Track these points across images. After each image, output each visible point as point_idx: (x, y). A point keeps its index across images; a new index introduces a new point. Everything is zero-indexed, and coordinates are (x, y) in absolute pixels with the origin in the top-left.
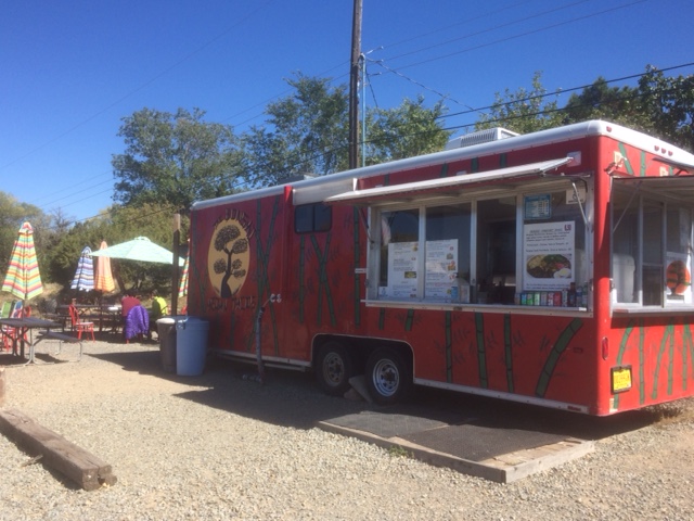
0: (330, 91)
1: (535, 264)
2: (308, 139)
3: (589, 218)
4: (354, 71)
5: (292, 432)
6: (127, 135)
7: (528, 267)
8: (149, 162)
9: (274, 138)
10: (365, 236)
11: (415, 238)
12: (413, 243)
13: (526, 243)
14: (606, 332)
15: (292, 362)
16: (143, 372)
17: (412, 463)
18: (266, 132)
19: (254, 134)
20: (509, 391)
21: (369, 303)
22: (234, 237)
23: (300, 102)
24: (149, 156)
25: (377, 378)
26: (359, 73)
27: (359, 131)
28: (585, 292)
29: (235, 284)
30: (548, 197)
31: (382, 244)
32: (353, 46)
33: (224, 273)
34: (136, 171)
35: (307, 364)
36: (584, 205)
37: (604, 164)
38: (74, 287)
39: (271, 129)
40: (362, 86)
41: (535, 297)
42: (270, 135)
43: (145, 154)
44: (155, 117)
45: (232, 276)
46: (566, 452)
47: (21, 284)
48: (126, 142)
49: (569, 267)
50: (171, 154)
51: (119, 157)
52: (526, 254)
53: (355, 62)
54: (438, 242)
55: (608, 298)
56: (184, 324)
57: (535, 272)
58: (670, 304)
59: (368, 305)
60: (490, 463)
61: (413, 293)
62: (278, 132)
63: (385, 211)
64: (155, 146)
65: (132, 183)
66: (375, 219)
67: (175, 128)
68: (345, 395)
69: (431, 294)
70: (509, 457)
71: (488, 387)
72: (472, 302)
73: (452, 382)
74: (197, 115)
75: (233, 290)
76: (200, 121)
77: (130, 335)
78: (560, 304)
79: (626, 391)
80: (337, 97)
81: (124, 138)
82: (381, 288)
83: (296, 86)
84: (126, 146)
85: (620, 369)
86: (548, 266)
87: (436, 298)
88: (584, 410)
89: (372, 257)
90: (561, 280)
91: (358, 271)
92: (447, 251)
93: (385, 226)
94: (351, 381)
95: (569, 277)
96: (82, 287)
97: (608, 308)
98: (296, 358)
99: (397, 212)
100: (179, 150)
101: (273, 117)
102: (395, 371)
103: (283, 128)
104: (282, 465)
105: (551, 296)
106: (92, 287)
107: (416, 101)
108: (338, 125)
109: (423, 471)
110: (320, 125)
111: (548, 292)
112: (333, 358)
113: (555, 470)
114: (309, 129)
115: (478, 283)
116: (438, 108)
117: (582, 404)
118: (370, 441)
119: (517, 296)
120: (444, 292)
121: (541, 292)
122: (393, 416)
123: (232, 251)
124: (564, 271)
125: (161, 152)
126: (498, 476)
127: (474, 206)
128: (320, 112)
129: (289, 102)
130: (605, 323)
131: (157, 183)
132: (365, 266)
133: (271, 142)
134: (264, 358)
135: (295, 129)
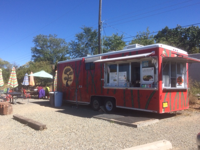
0: (93, 31)
1: (145, 78)
2: (87, 44)
3: (157, 67)
4: (99, 26)
5: (86, 119)
6: (35, 42)
7: (143, 78)
8: (41, 49)
9: (78, 43)
10: (104, 71)
11: (116, 71)
12: (115, 73)
13: (143, 72)
14: (161, 94)
15: (85, 103)
16: (45, 106)
17: (116, 125)
18: (75, 42)
19: (72, 42)
20: (139, 108)
21: (105, 87)
22: (69, 71)
23: (85, 34)
24: (41, 47)
25: (107, 106)
26: (101, 27)
27: (101, 42)
28: (156, 84)
29: (70, 83)
30: (148, 61)
31: (108, 73)
32: (99, 20)
33: (67, 80)
34: (38, 52)
35: (89, 103)
36: (156, 64)
37: (160, 54)
38: (23, 84)
39: (77, 41)
40: (101, 30)
41: (145, 85)
42: (76, 43)
43: (40, 47)
44: (43, 37)
45: (69, 81)
46: (152, 121)
47: (12, 83)
48: (35, 44)
49: (153, 78)
50: (48, 47)
51: (33, 48)
52: (143, 75)
53: (100, 24)
54: (122, 72)
55: (162, 86)
56: (57, 94)
57: (145, 80)
58: (178, 87)
59: (104, 88)
60: (134, 124)
61: (116, 85)
62: (79, 42)
63: (108, 64)
64: (43, 45)
65: (37, 55)
66: (106, 67)
67: (48, 40)
68: (99, 111)
69: (120, 85)
70: (138, 123)
71: (134, 107)
72: (130, 87)
73: (125, 106)
74: (55, 36)
75: (69, 84)
76: (56, 38)
77: (40, 97)
78: (150, 87)
79: (166, 108)
80: (95, 32)
81: (34, 42)
82: (108, 84)
83: (83, 29)
84: (35, 45)
85: (165, 102)
86: (148, 78)
87: (121, 86)
88: (156, 112)
89: (105, 76)
90: (151, 81)
91: (102, 79)
92: (124, 74)
93: (108, 68)
94: (100, 107)
95: (153, 81)
96: (25, 84)
97: (162, 88)
98: (86, 102)
99: (111, 65)
100: (50, 46)
101: (77, 38)
102: (111, 104)
103: (80, 41)
104: (85, 125)
105: (149, 85)
106: (28, 84)
107: (116, 34)
108: (95, 40)
109: (118, 126)
110: (90, 40)
111: (148, 84)
112: (96, 102)
113: (149, 125)
114: (87, 41)
115: (131, 82)
116: (122, 36)
117: (156, 111)
118: (106, 120)
119: (141, 85)
120: (123, 85)
121: (146, 84)
122: (111, 115)
123: (69, 75)
124: (152, 79)
125: (45, 46)
126: (136, 126)
127: (130, 63)
128: (90, 36)
129: (82, 34)
130: (161, 91)
131: (44, 55)
132: (104, 78)
133: (76, 44)
134: (78, 102)
135: (83, 41)
